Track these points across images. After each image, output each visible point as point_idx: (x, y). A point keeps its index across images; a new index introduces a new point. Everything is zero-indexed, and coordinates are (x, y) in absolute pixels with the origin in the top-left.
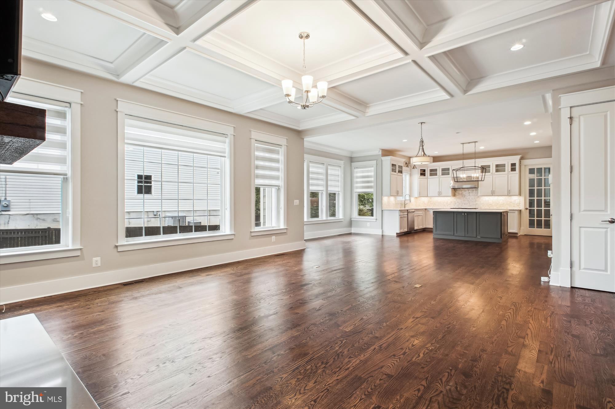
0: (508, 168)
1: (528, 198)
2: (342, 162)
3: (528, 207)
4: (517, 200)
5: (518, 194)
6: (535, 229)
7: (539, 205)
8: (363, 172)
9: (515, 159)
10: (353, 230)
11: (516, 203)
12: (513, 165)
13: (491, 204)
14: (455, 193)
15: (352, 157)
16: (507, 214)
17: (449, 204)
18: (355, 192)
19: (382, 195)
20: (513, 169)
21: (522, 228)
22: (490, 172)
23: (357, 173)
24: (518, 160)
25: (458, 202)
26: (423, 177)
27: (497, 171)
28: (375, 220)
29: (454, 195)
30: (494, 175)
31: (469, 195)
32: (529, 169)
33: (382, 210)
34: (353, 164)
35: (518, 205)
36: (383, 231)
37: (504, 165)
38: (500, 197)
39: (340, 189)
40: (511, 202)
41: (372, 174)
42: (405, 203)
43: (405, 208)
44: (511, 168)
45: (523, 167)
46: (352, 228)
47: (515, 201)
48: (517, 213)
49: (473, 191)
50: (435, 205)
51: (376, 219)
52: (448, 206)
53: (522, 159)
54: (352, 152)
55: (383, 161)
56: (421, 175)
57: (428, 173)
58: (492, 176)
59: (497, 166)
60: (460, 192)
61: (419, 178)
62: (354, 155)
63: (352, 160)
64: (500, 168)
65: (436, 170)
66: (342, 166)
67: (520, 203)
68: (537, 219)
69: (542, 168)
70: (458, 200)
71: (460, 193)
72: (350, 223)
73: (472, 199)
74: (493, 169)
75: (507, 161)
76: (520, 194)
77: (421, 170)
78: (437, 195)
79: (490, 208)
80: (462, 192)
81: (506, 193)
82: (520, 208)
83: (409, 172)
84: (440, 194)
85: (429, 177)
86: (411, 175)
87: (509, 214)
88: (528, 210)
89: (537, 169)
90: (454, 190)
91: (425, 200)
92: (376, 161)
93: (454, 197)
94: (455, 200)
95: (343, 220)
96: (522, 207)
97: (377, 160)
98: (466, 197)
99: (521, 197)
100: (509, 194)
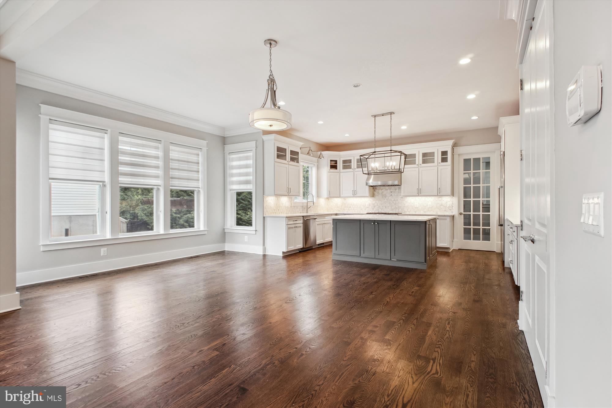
0: (438, 157)
1: (462, 199)
2: (204, 143)
3: (462, 211)
4: (449, 202)
5: (450, 194)
6: (472, 241)
7: (476, 209)
8: (240, 159)
9: (447, 145)
10: (228, 247)
11: (448, 206)
12: (444, 153)
13: (418, 208)
14: (374, 192)
15: (225, 136)
16: (436, 222)
17: (367, 207)
18: (231, 190)
19: (263, 194)
20: (444, 160)
21: (455, 240)
22: (415, 164)
23: (233, 160)
24: (451, 147)
25: (377, 205)
26: (333, 170)
27: (424, 162)
28: (254, 232)
29: (373, 195)
30: (420, 167)
31: (391, 195)
32: (464, 159)
33: (264, 217)
34: (228, 148)
35: (450, 208)
36: (265, 250)
37: (432, 154)
38: (428, 197)
39: (200, 184)
40: (442, 205)
41: (250, 162)
42: (307, 206)
43: (307, 212)
44: (442, 157)
45: (456, 157)
46: (226, 244)
47: (447, 203)
48: (448, 219)
49: (396, 189)
50: (350, 208)
51: (256, 231)
52: (365, 209)
53: (455, 145)
54: (224, 129)
55: (264, 142)
56: (331, 168)
57: (340, 165)
58: (418, 169)
59: (424, 155)
60: (380, 191)
61: (329, 172)
62: (227, 134)
63: (224, 140)
64: (427, 157)
65: (350, 161)
66: (205, 149)
67: (453, 207)
68: (473, 228)
69: (480, 158)
70: (377, 202)
71: (380, 193)
72: (223, 236)
73: (394, 200)
74: (419, 159)
75: (436, 148)
76: (453, 194)
77: (331, 161)
78: (352, 196)
79: (415, 212)
80: (383, 191)
81: (435, 193)
82: (452, 212)
83: (316, 164)
84: (355, 194)
85: (342, 170)
86: (318, 168)
87: (438, 221)
88: (463, 215)
89: (474, 159)
90: (373, 189)
91: (337, 201)
92: (256, 143)
93: (373, 198)
94: (374, 202)
95: (206, 233)
96: (455, 212)
97: (257, 141)
98: (387, 198)
99: (454, 197)
100: (439, 194)
